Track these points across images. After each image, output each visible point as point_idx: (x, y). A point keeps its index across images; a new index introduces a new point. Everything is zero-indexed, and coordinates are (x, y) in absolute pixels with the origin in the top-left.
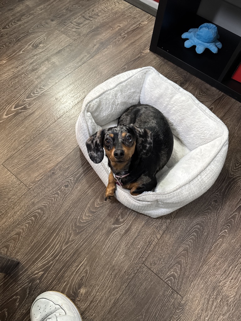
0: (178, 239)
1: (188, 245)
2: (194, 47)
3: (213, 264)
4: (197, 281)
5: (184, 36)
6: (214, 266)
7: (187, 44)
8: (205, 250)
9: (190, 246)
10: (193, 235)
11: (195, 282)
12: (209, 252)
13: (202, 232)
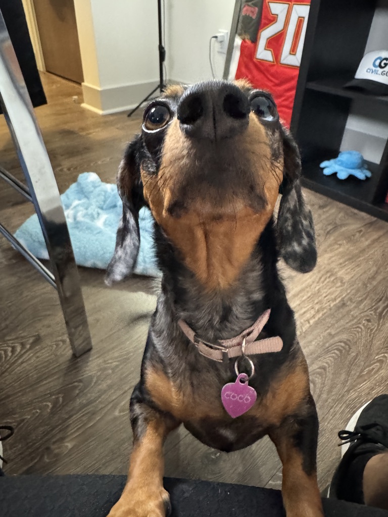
0: (311, 355)
1: (327, 363)
2: (335, 174)
3: (367, 391)
4: (341, 407)
5: (323, 165)
6: (367, 395)
7: (327, 172)
8: (353, 372)
9: (329, 365)
10: (334, 353)
11: (337, 409)
12: (360, 376)
13: (349, 351)
